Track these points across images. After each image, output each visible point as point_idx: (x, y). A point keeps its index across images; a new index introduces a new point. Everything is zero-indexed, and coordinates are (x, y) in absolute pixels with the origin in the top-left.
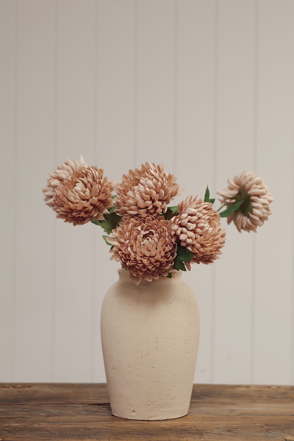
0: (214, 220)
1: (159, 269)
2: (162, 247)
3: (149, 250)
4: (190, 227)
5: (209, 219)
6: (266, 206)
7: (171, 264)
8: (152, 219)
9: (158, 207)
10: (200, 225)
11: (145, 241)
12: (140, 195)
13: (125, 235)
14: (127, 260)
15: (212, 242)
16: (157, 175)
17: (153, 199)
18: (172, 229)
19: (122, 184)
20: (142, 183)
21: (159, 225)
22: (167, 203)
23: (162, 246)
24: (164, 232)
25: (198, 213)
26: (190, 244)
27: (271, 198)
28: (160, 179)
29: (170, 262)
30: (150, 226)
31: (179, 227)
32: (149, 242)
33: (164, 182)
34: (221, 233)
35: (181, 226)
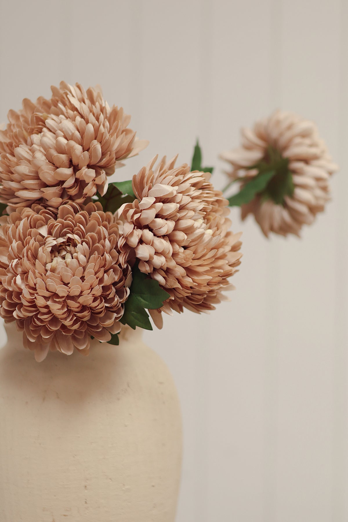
0: (215, 211)
1: (88, 325)
2: (95, 275)
3: (66, 282)
4: (160, 228)
5: (204, 210)
6: (322, 184)
7: (118, 313)
8: (72, 210)
9: (87, 182)
10: (185, 223)
11: (58, 260)
12: (45, 155)
13: (10, 248)
14: (13, 305)
15: (212, 263)
16: (84, 108)
17: (77, 165)
18: (121, 232)
19: (6, 130)
20: (51, 126)
21: (90, 224)
22: (108, 174)
23: (96, 273)
24: (100, 239)
25: (180, 195)
26: (161, 268)
27: (333, 166)
28: (92, 118)
29: (115, 309)
30: (68, 226)
31: (134, 228)
32: (66, 263)
33: (100, 125)
34: (232, 241)
35: (139, 225)
